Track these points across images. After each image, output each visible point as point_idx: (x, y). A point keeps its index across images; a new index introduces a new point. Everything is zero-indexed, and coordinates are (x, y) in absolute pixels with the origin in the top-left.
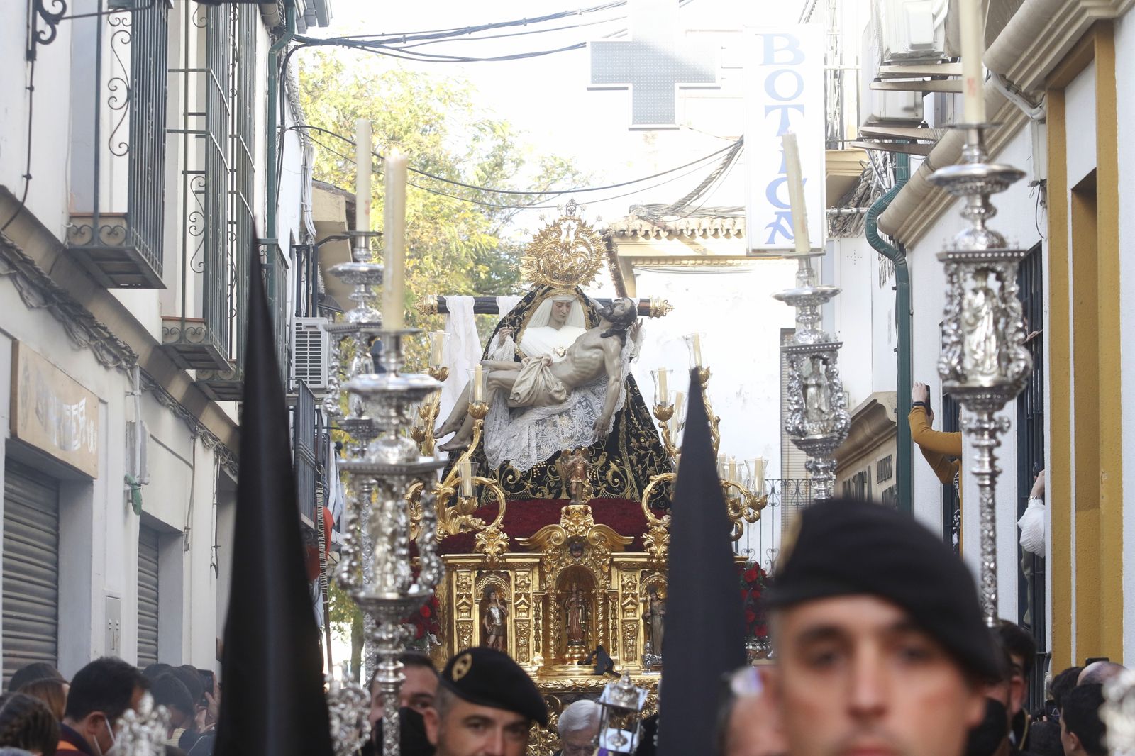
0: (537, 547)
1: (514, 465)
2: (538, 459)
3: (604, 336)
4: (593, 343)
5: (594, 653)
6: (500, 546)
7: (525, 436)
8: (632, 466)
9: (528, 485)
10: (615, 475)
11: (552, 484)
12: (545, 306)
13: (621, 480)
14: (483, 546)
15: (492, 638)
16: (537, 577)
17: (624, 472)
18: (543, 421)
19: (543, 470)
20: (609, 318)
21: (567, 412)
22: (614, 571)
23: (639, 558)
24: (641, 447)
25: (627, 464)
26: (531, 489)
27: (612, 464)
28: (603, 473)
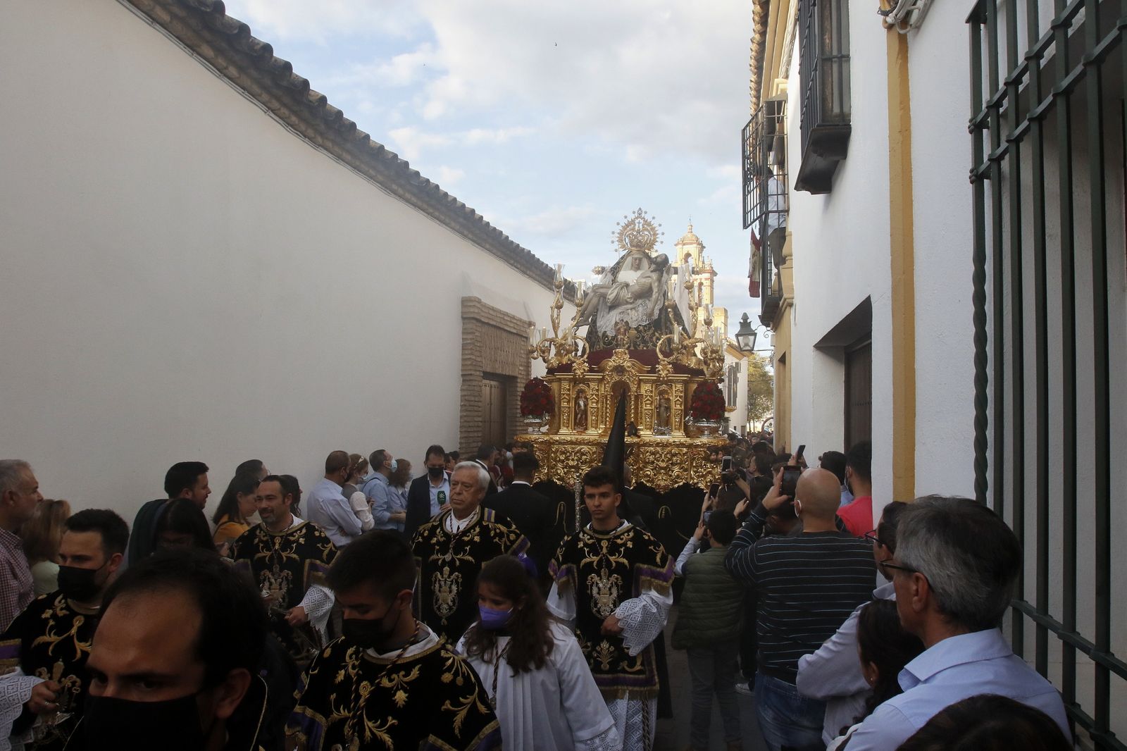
0: (602, 370)
3: (653, 272)
4: (648, 275)
6: (584, 370)
15: (579, 416)
16: (602, 385)
18: (623, 312)
20: (656, 264)
21: (635, 308)
22: (641, 384)
23: (653, 377)
28: (651, 338)
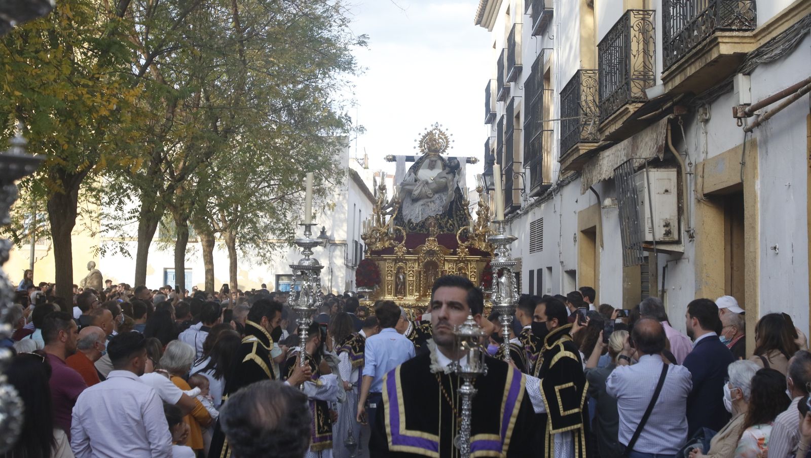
0: (417, 253)
1: (413, 220)
2: (422, 219)
3: (447, 173)
4: (443, 176)
6: (403, 252)
7: (417, 210)
8: (457, 221)
9: (418, 228)
10: (451, 225)
12: (427, 161)
13: (453, 226)
14: (397, 252)
15: (400, 286)
16: (417, 264)
17: (454, 224)
18: (424, 204)
19: (424, 223)
20: (449, 167)
21: (433, 201)
22: (446, 263)
24: (461, 214)
25: (455, 221)
26: (419, 230)
27: (450, 221)
28: (446, 224)
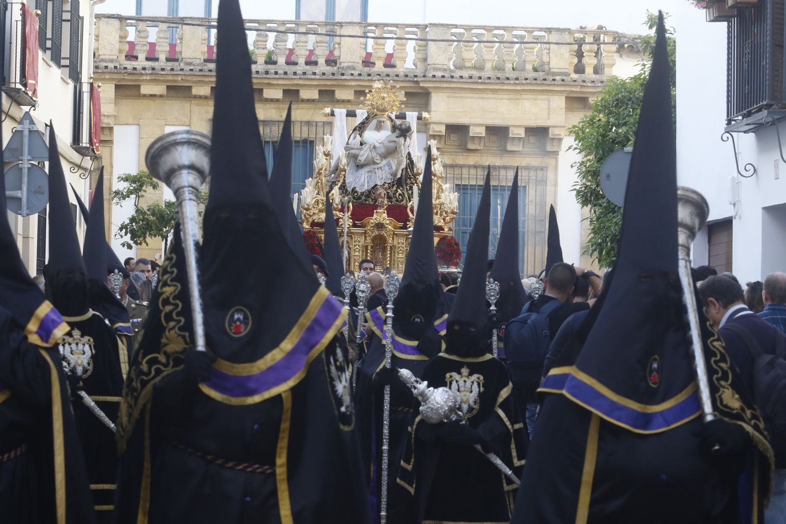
0: (364, 226)
1: (357, 189)
2: (368, 187)
3: (397, 137)
4: (393, 139)
5: (385, 270)
6: (349, 225)
7: (363, 177)
8: (407, 191)
9: (363, 198)
10: (400, 195)
11: (373, 198)
12: (374, 122)
13: (402, 196)
14: (342, 224)
16: (363, 238)
17: (403, 194)
18: (371, 171)
19: (369, 192)
20: (400, 129)
21: (381, 168)
22: (395, 237)
23: (405, 232)
24: (411, 183)
25: (405, 190)
26: (364, 200)
27: (399, 190)
28: (395, 194)
